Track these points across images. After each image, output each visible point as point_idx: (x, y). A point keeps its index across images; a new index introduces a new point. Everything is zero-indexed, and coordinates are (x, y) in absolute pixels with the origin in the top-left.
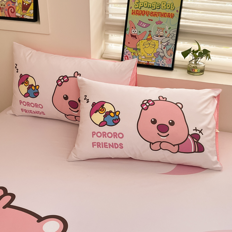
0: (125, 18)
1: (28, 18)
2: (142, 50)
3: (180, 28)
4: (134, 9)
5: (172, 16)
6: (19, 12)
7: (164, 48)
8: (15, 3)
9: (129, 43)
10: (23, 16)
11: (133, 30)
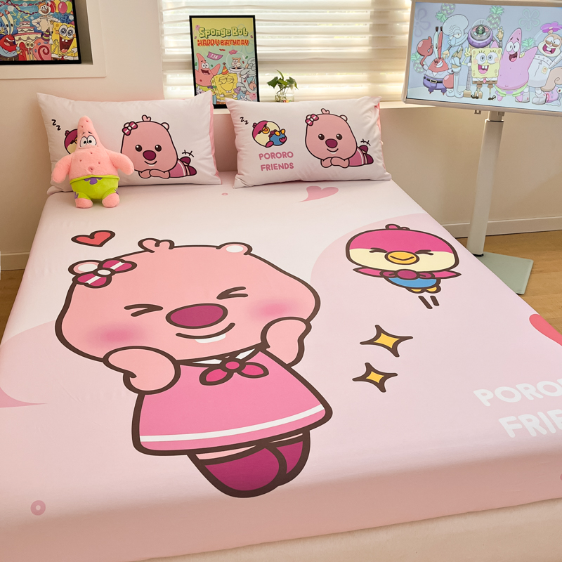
0: (191, 53)
1: (71, 58)
2: (219, 87)
3: (258, 58)
4: (200, 39)
5: (247, 43)
6: (56, 52)
7: (245, 81)
8: (49, 40)
9: (201, 81)
10: (63, 57)
11: (203, 64)
